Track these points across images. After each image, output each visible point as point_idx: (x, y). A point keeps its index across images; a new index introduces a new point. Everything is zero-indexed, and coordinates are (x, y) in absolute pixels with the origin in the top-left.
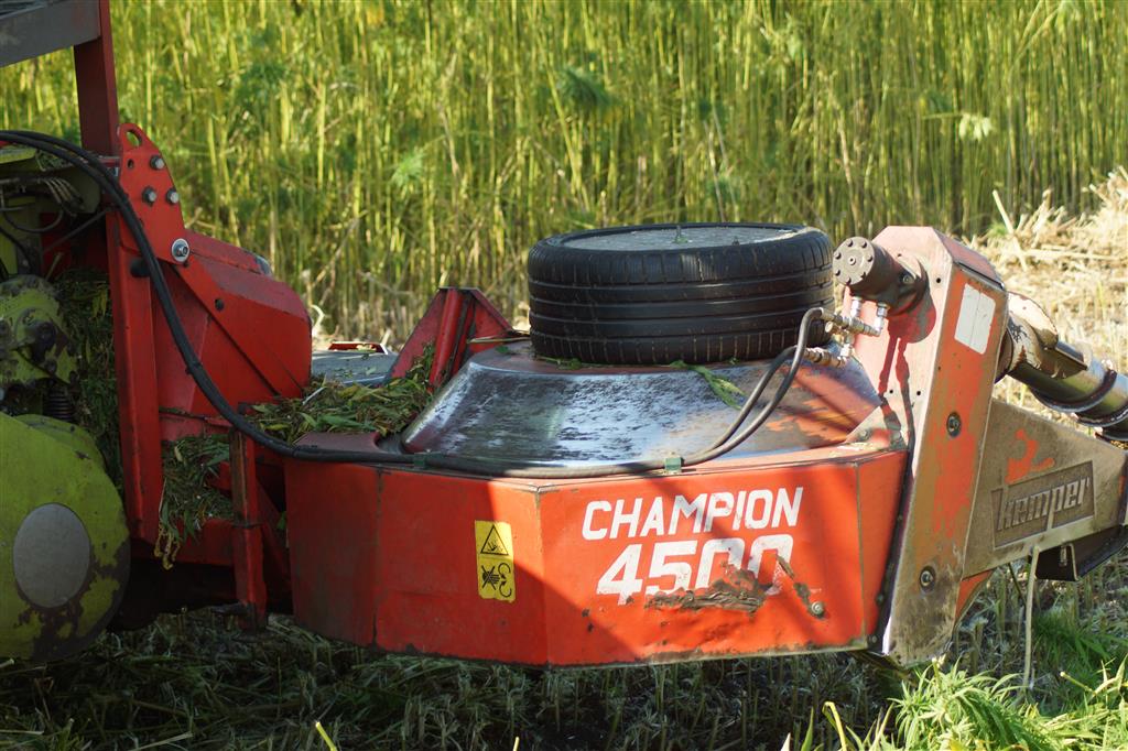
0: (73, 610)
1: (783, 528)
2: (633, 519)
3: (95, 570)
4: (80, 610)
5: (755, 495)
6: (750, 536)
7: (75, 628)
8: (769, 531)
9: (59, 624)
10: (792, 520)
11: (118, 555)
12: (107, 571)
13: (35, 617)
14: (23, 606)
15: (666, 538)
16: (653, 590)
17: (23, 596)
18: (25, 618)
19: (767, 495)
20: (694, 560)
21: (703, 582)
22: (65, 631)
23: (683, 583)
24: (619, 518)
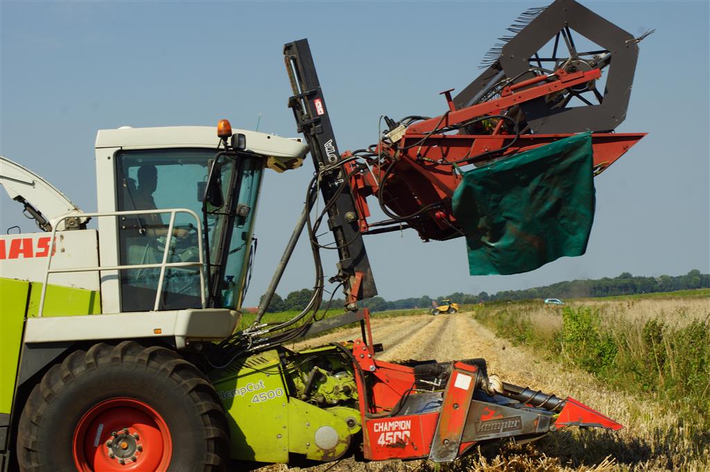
0: (333, 450)
1: (408, 430)
2: (382, 427)
3: (340, 441)
4: (335, 450)
5: (403, 422)
6: (402, 431)
7: (334, 454)
8: (405, 430)
9: (329, 453)
10: (409, 428)
11: (347, 438)
12: (343, 442)
13: (321, 451)
14: (318, 449)
15: (388, 432)
16: (387, 443)
17: (318, 446)
18: (318, 451)
19: (404, 422)
20: (392, 436)
21: (395, 442)
22: (331, 455)
23: (391, 442)
24: (380, 427)
